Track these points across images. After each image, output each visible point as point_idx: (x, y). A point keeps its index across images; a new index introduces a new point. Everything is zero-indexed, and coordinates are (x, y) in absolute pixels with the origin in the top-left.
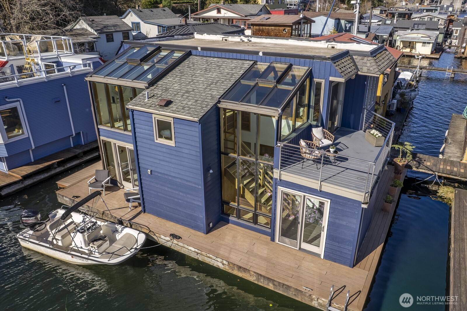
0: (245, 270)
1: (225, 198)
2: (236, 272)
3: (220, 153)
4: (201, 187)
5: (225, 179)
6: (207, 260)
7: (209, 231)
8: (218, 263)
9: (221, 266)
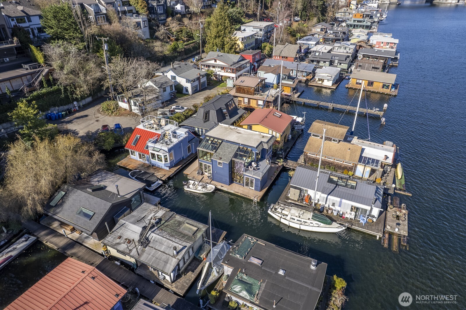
0: (238, 193)
1: (233, 177)
2: (236, 193)
3: (232, 168)
4: (228, 176)
5: (233, 173)
6: (230, 191)
7: (229, 185)
8: (232, 192)
9: (233, 192)
